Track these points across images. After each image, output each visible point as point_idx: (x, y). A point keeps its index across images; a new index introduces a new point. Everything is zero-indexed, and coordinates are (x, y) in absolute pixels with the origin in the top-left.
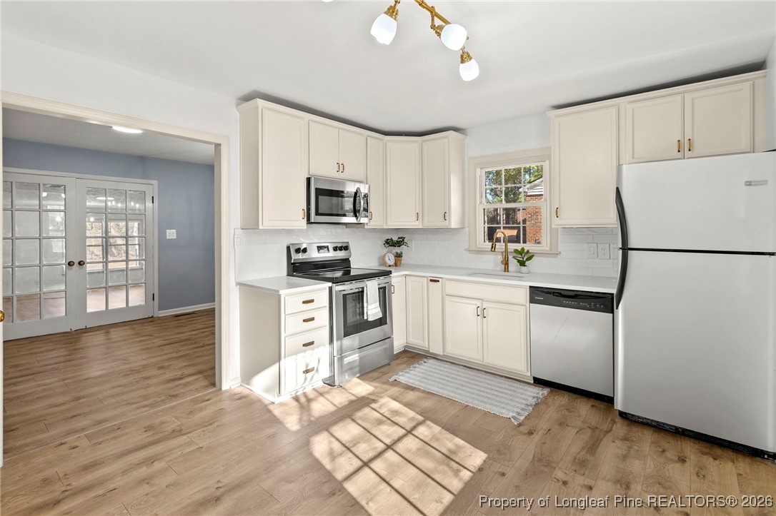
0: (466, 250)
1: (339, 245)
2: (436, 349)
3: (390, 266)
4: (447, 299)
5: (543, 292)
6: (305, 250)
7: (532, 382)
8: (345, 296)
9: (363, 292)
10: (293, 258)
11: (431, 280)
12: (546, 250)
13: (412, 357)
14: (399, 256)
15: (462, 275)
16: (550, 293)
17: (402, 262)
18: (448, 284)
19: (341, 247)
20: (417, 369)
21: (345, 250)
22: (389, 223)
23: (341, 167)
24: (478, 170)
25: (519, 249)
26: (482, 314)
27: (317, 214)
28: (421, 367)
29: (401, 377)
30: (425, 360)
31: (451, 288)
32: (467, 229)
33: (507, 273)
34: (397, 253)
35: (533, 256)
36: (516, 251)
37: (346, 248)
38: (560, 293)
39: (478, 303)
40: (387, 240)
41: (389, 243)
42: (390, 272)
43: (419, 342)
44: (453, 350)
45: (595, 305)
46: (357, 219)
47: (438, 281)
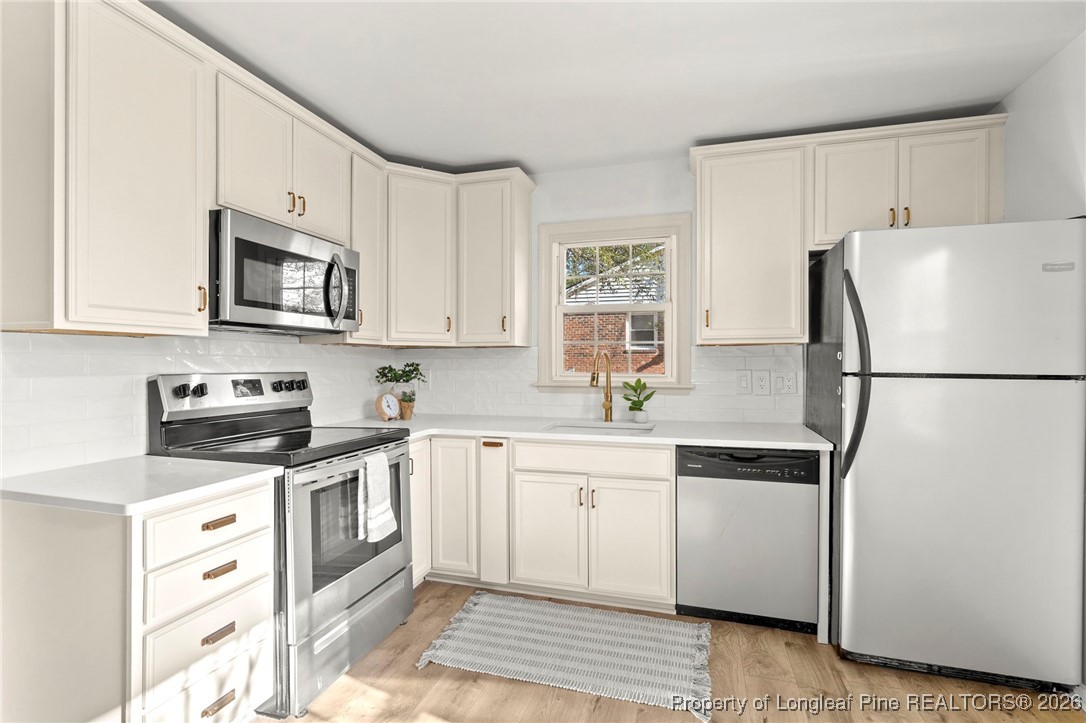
0: (533, 386)
1: (287, 379)
2: (495, 575)
3: (390, 419)
4: (518, 478)
5: (701, 454)
6: (201, 391)
7: (675, 613)
8: (315, 494)
9: (355, 479)
10: (167, 409)
11: (485, 444)
12: (670, 383)
13: (445, 596)
14: (407, 399)
15: (541, 432)
16: (713, 456)
17: (415, 410)
18: (520, 449)
19: (292, 383)
20: (466, 624)
21: (299, 388)
22: (394, 335)
23: (297, 202)
24: (555, 246)
25: (633, 382)
26: (587, 499)
27: (240, 300)
28: (472, 616)
29: (440, 653)
30: (473, 598)
31: (526, 456)
32: (534, 349)
33: (609, 424)
34: (404, 393)
35: (653, 393)
36: (626, 385)
37: (302, 385)
38: (731, 456)
39: (582, 481)
40: (384, 368)
41: (386, 375)
42: (407, 432)
43: (457, 565)
44: (528, 574)
45: (790, 473)
46: (333, 321)
47: (501, 445)
